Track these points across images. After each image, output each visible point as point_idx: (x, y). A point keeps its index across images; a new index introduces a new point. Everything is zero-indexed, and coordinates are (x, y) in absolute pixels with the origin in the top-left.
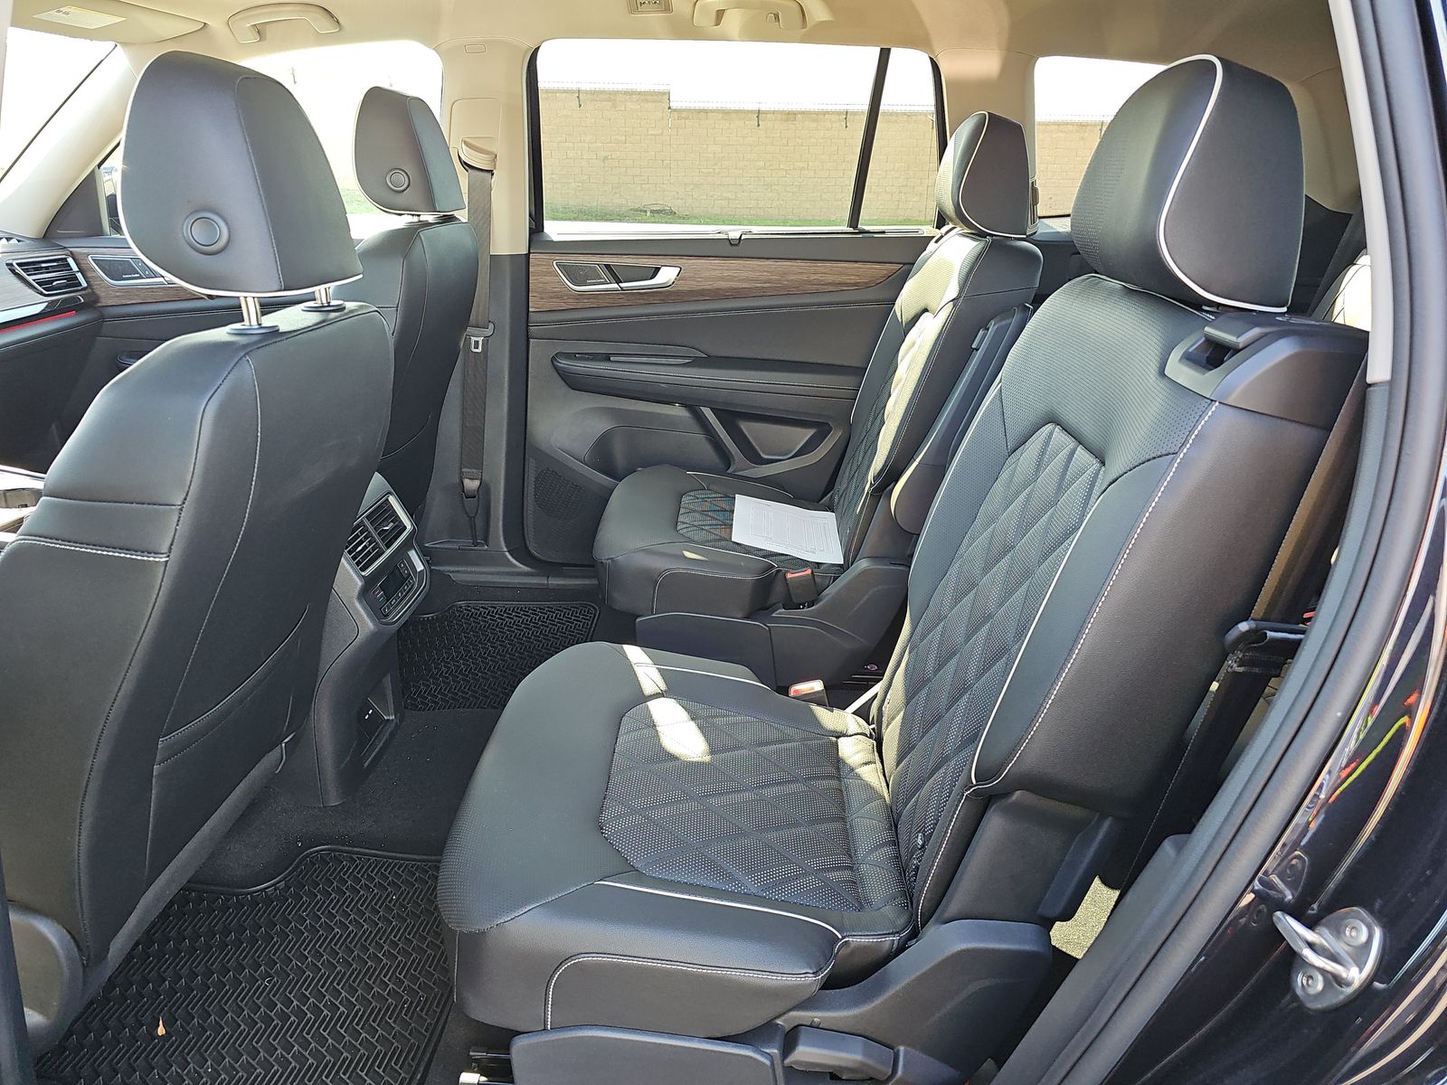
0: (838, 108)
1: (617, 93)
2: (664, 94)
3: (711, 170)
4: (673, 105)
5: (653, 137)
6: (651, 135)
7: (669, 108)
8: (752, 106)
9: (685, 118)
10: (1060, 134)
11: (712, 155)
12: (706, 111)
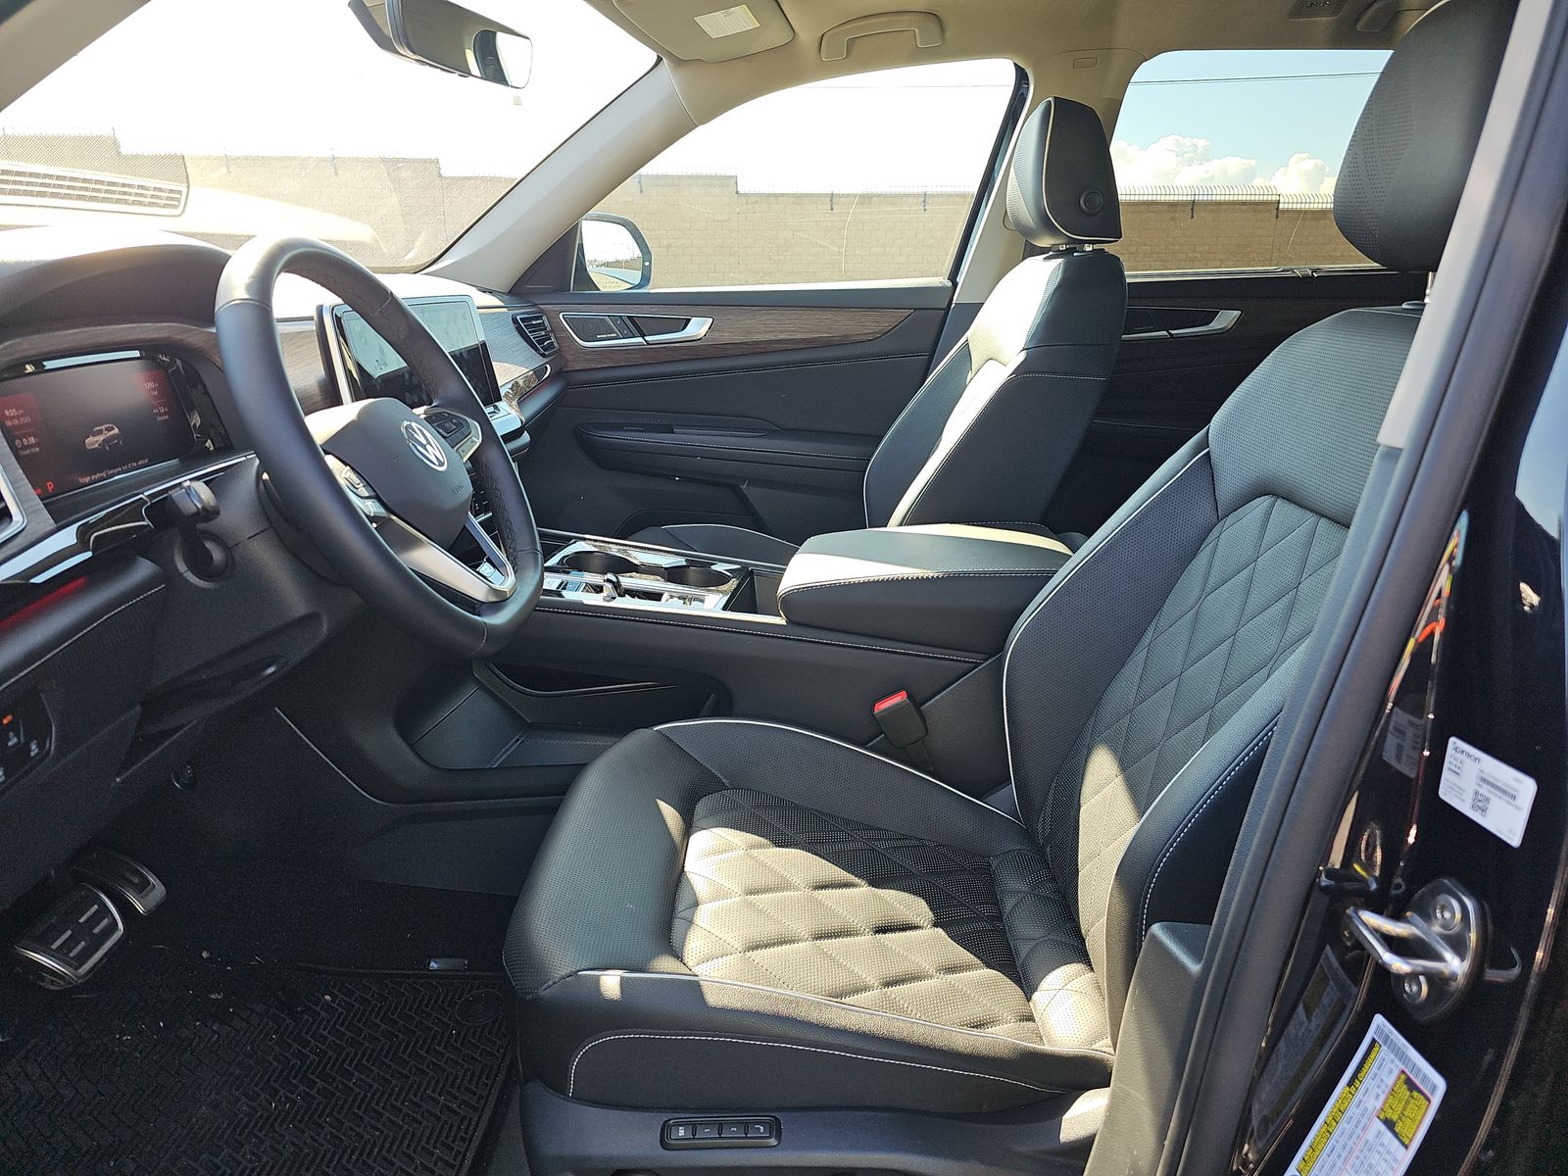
0: (915, 190)
1: (680, 177)
2: (732, 177)
3: (782, 257)
4: (741, 190)
5: (720, 223)
6: (718, 221)
7: (737, 192)
8: (825, 189)
9: (753, 203)
10: (1149, 214)
11: (783, 242)
12: (776, 196)
